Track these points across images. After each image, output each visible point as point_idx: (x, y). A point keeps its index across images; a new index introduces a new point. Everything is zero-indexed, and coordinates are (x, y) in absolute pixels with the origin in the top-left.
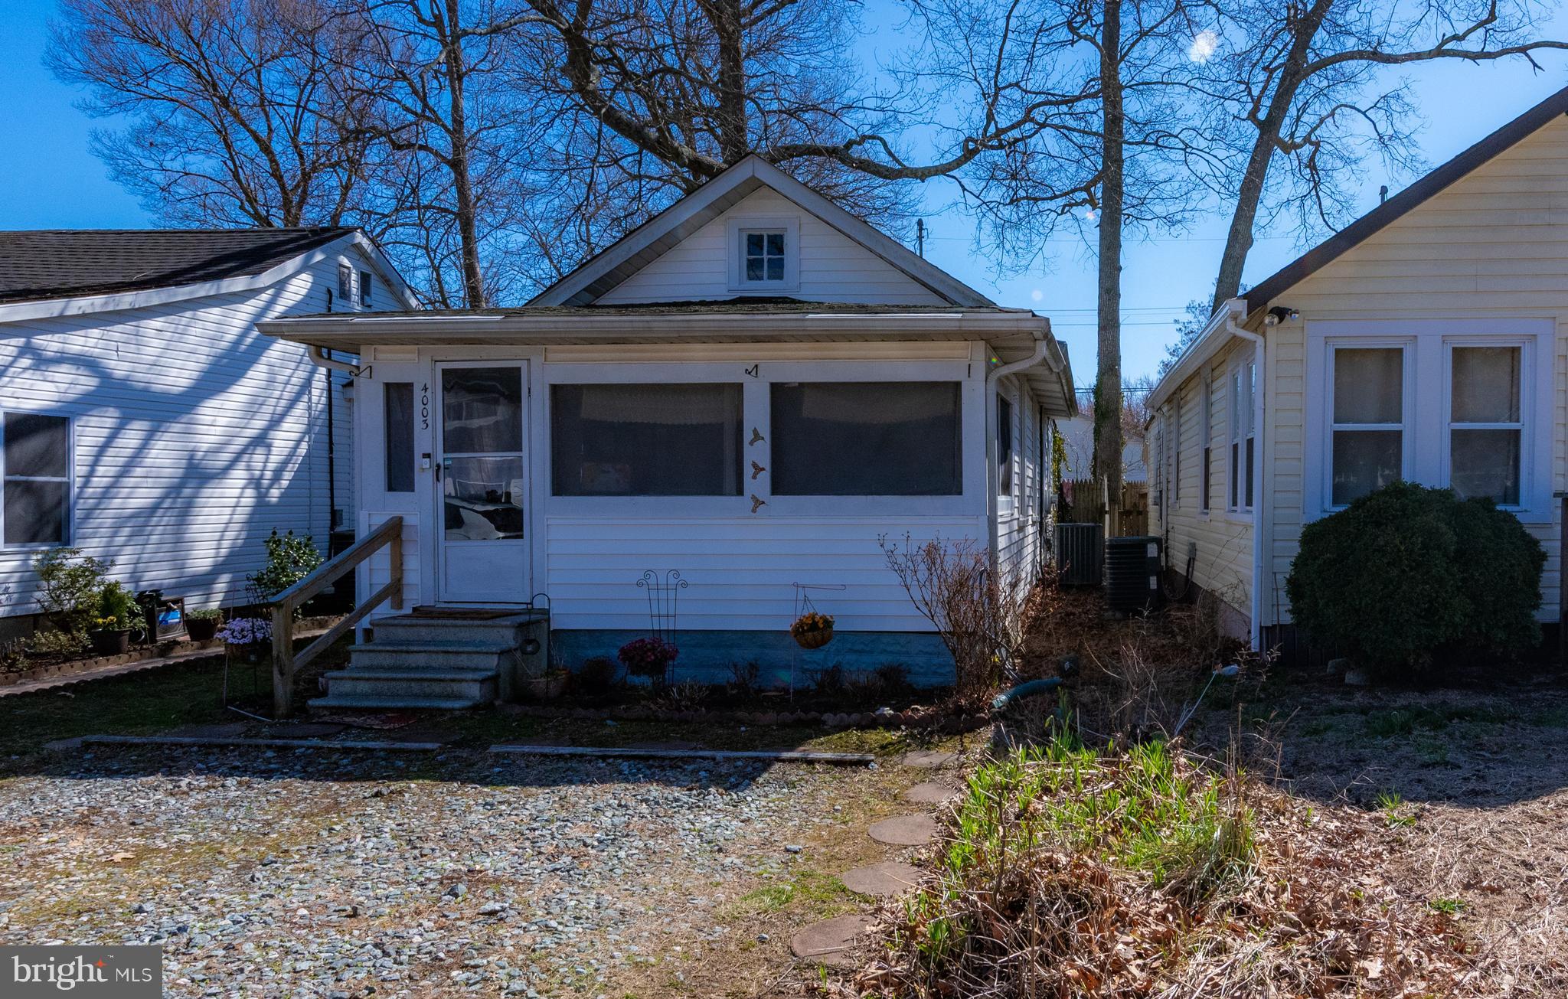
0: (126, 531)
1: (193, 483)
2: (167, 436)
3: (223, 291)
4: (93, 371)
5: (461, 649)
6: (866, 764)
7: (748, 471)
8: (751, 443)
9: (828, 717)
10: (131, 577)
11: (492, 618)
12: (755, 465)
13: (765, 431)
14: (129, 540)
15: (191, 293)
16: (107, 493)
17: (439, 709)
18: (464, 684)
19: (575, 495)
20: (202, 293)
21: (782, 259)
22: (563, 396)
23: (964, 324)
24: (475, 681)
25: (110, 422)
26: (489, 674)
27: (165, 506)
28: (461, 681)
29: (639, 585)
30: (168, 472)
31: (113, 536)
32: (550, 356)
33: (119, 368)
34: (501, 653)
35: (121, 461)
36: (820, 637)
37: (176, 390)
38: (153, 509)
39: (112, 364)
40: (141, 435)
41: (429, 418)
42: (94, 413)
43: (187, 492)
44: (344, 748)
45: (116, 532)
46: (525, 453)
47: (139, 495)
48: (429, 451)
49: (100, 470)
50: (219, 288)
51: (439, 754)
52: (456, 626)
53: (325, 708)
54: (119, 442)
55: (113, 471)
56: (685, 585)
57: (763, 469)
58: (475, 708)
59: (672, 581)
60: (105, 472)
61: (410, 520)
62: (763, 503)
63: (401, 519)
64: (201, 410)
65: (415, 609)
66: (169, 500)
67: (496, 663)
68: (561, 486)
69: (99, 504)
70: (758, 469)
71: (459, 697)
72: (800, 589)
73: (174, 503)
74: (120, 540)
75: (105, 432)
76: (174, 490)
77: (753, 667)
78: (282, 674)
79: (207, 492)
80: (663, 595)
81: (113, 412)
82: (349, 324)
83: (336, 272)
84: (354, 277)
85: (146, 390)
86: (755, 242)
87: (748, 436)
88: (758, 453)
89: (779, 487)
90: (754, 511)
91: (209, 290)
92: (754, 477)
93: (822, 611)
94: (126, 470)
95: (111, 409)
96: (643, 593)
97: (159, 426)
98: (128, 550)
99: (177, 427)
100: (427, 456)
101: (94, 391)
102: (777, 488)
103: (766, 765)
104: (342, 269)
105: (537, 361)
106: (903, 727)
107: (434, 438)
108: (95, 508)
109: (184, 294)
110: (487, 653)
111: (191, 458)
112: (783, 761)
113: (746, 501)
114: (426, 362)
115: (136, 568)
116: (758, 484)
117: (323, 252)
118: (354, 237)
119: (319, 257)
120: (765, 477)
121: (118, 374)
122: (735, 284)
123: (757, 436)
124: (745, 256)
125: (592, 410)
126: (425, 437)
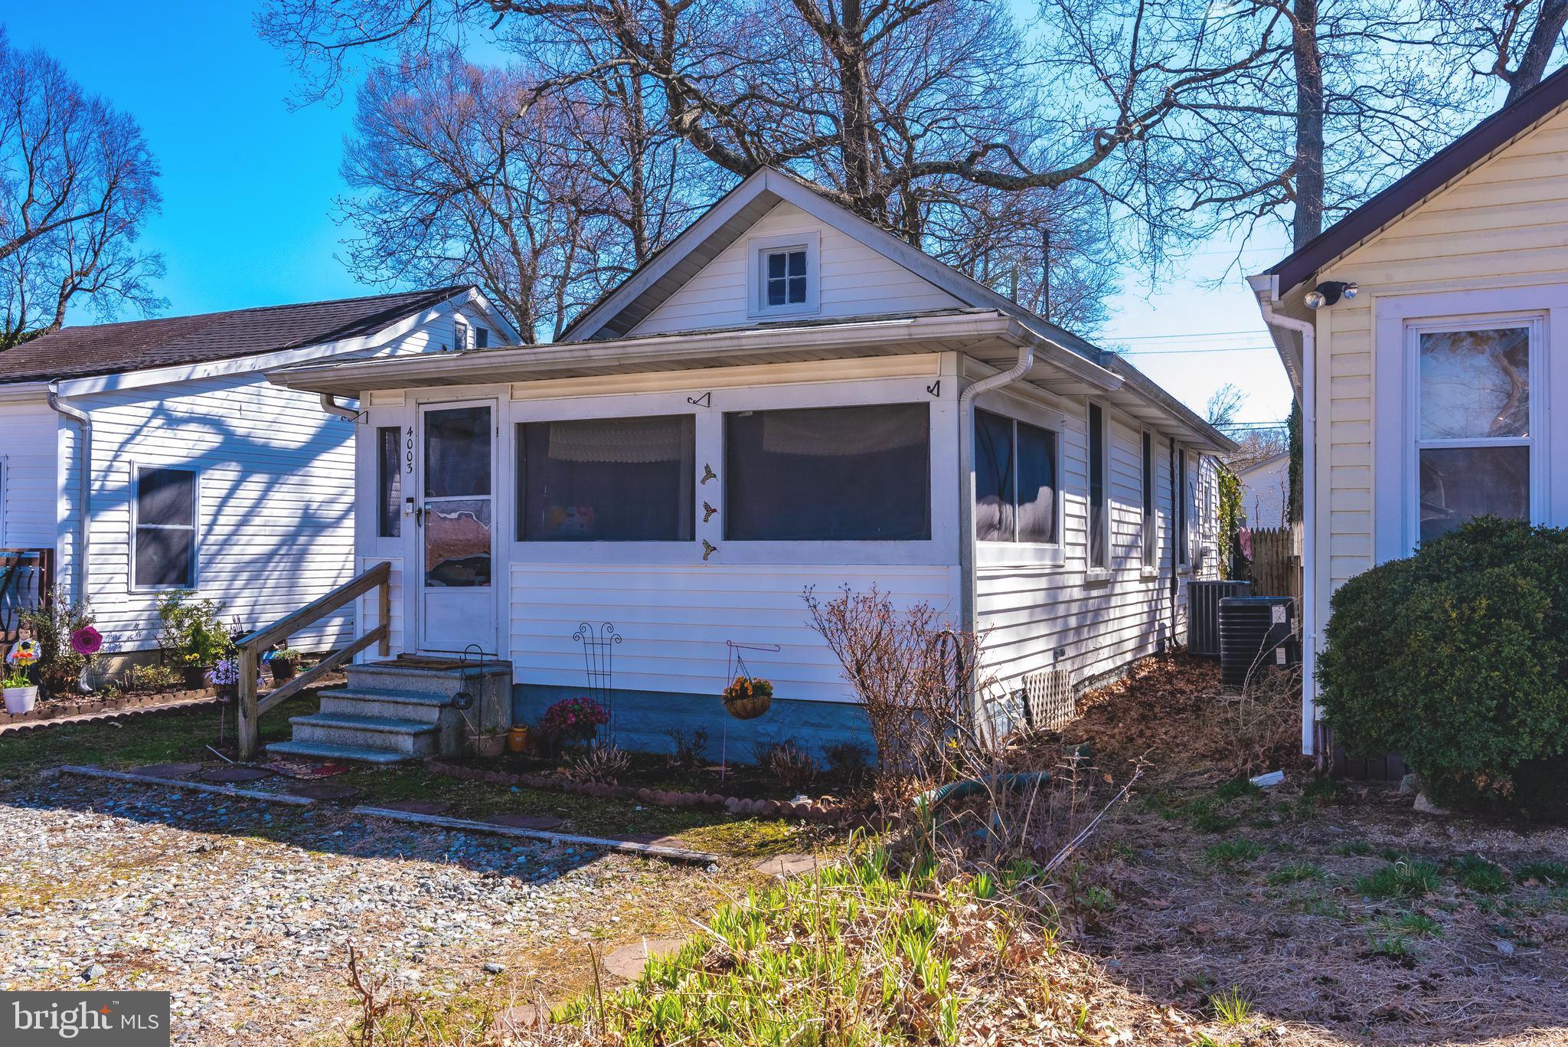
0: (245, 575)
1: (308, 531)
2: (285, 488)
3: (338, 352)
4: (218, 429)
5: (407, 701)
6: (704, 864)
7: (700, 512)
8: (703, 482)
9: (732, 802)
10: (248, 618)
11: (447, 669)
12: (706, 506)
13: (718, 468)
14: (247, 584)
15: (308, 354)
16: (226, 542)
17: (366, 762)
18: (400, 738)
19: (538, 540)
20: (318, 355)
21: (804, 279)
22: (531, 435)
23: (913, 331)
24: (409, 734)
25: (232, 475)
26: (425, 727)
27: (282, 552)
28: (397, 733)
29: (575, 637)
30: (285, 521)
31: (233, 579)
32: (517, 393)
33: (240, 426)
34: (442, 707)
35: (242, 511)
36: (750, 706)
37: (293, 445)
38: (269, 557)
39: (235, 422)
40: (261, 486)
41: (413, 462)
42: (217, 467)
43: (302, 540)
44: (237, 796)
45: (236, 576)
46: (492, 497)
47: (257, 542)
48: (412, 494)
49: (222, 520)
50: (334, 348)
51: (308, 811)
52: (413, 676)
53: (277, 752)
54: (240, 493)
55: (234, 520)
56: (619, 639)
57: (715, 511)
58: (405, 763)
59: (607, 635)
60: (228, 520)
61: (398, 565)
62: (715, 549)
63: (388, 565)
64: (316, 463)
65: (399, 656)
66: (286, 547)
67: (437, 716)
68: (527, 530)
69: (220, 550)
70: (710, 511)
71: (394, 750)
72: (734, 649)
73: (289, 550)
74: (238, 584)
75: (228, 485)
76: (290, 539)
77: (700, 735)
78: (245, 716)
79: (320, 540)
80: (598, 650)
81: (234, 466)
82: (334, 370)
83: (453, 330)
84: (470, 333)
85: (265, 446)
86: (776, 262)
87: (700, 473)
88: (710, 493)
89: (732, 532)
90: (705, 558)
91: (325, 351)
92: (706, 520)
93: (756, 675)
94: (245, 520)
95: (234, 464)
96: (579, 646)
97: (278, 479)
98: (246, 593)
99: (294, 479)
100: (410, 500)
101: (218, 447)
102: (730, 534)
103: (594, 854)
104: (458, 326)
105: (504, 398)
106: (803, 822)
107: (417, 482)
108: (218, 553)
109: (300, 356)
110: (429, 705)
111: (307, 508)
112: (618, 852)
113: (696, 547)
114: (412, 403)
115: (253, 610)
116: (709, 528)
117: (437, 311)
118: (468, 294)
119: (433, 315)
120: (717, 519)
121: (240, 431)
122: (755, 311)
123: (709, 474)
124: (766, 279)
125: (558, 449)
126: (409, 483)
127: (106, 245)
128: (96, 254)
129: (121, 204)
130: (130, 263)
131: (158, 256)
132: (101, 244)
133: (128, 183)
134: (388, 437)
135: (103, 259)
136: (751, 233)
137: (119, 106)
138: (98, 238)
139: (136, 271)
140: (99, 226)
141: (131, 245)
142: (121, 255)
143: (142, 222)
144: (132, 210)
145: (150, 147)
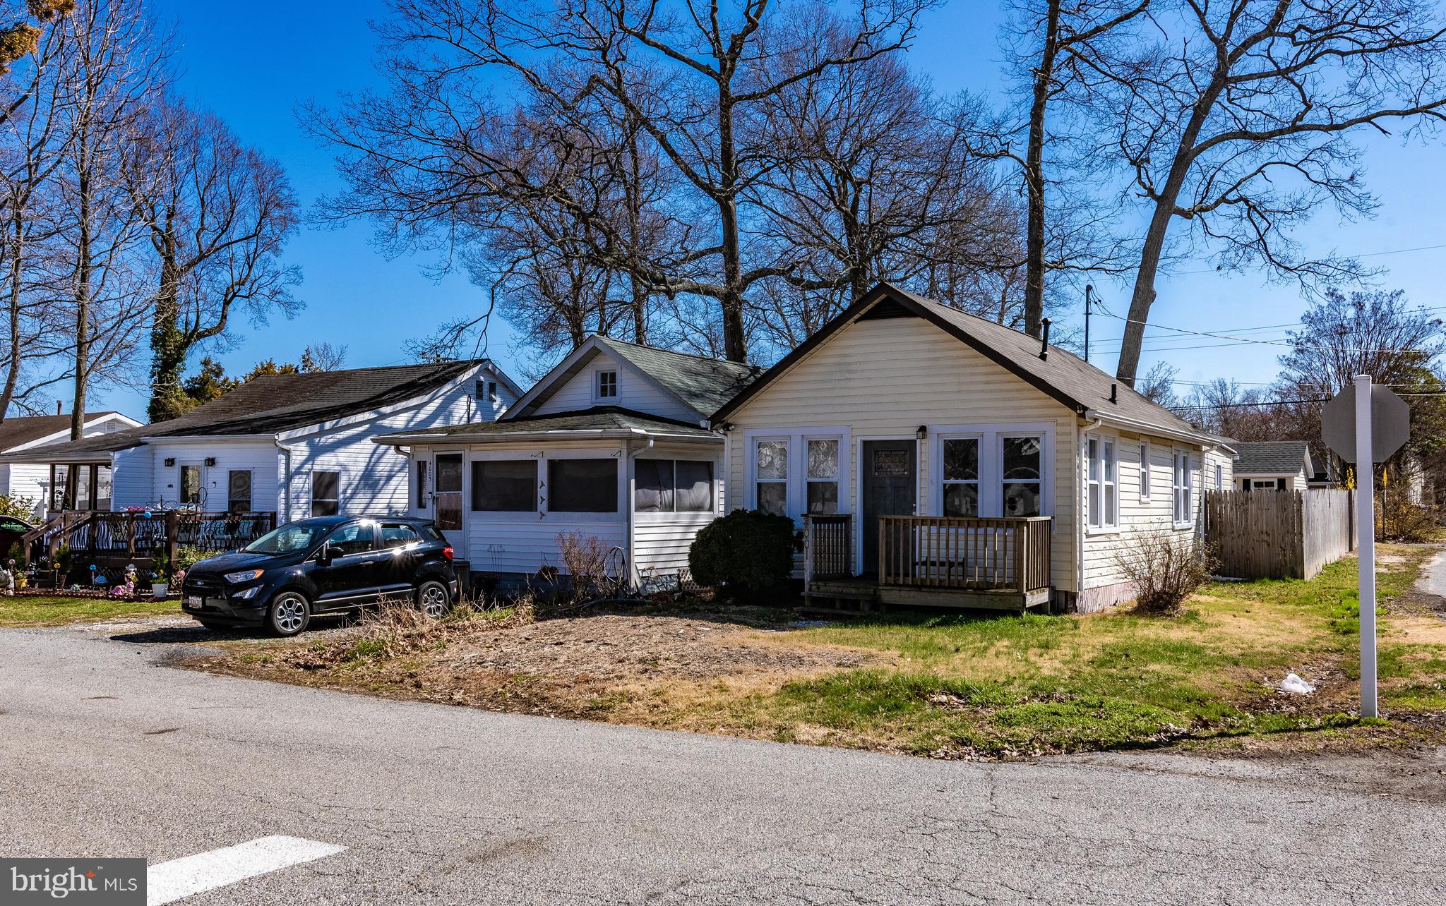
7: (539, 500)
8: (540, 488)
12: (542, 497)
13: (546, 483)
19: (480, 510)
21: (616, 385)
22: (476, 465)
29: (489, 551)
32: (472, 449)
36: (551, 577)
41: (432, 476)
46: (462, 492)
48: (431, 491)
56: (504, 551)
62: (545, 515)
68: (475, 507)
70: (543, 500)
72: (543, 555)
80: (497, 556)
82: (398, 439)
83: (475, 385)
84: (485, 386)
86: (604, 376)
87: (539, 484)
88: (543, 492)
89: (552, 508)
90: (541, 519)
92: (541, 503)
96: (491, 555)
100: (430, 493)
104: (479, 383)
105: (467, 450)
107: (433, 485)
113: (537, 514)
114: (431, 451)
116: (543, 506)
120: (545, 503)
122: (594, 399)
123: (543, 485)
124: (600, 384)
125: (488, 473)
126: (430, 485)
127: (258, 260)
128: (250, 267)
129: (268, 227)
130: (276, 274)
131: (297, 268)
132: (254, 259)
133: (276, 213)
134: (421, 466)
135: (256, 272)
136: (592, 362)
137: (269, 154)
138: (252, 256)
139: (281, 279)
140: (252, 247)
141: (277, 260)
142: (269, 268)
143: (285, 240)
144: (277, 231)
145: (291, 184)
